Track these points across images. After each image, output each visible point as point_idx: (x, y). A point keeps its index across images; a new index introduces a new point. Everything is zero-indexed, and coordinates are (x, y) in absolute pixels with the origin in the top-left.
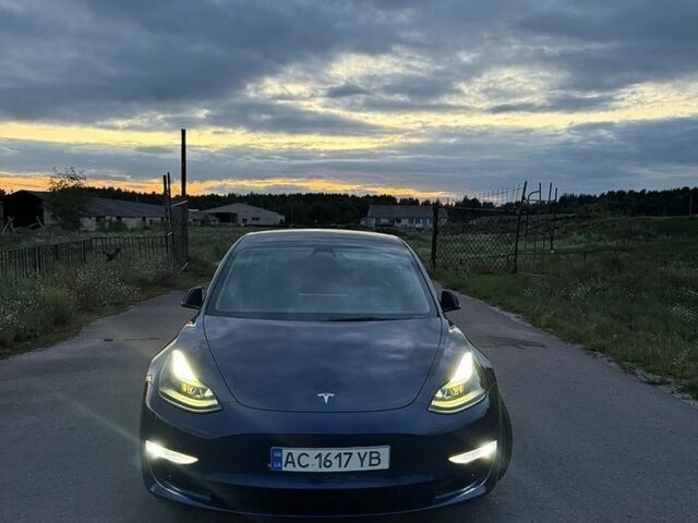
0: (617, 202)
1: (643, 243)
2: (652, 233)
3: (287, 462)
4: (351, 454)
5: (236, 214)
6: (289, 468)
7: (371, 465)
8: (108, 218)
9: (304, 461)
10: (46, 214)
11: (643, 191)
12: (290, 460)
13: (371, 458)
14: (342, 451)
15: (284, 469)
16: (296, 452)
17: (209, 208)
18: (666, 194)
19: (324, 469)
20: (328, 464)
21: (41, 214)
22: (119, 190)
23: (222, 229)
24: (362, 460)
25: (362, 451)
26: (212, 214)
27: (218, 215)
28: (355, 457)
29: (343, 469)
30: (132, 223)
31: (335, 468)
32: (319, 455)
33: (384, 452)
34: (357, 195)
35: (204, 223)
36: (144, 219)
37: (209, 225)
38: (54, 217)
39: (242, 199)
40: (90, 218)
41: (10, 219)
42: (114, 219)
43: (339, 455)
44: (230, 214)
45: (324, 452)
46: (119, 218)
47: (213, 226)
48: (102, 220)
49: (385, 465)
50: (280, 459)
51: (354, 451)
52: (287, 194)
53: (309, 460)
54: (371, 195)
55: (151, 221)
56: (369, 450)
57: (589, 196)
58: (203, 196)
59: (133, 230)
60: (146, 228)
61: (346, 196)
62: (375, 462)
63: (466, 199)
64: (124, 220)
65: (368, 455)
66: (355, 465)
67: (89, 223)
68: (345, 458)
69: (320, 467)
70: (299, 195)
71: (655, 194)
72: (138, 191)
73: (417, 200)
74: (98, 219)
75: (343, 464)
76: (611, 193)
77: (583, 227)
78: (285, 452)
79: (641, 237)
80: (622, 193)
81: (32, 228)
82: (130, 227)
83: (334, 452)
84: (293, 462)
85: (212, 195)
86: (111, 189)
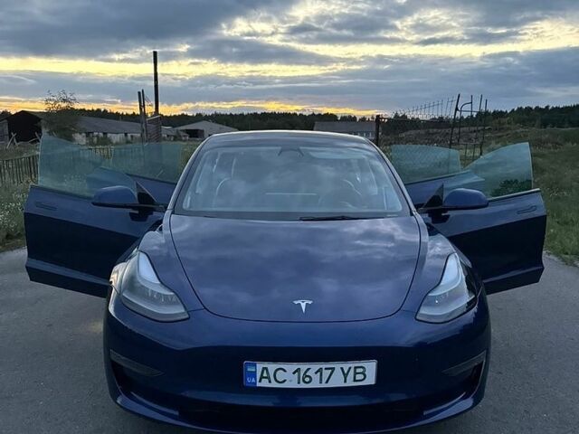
0: (525, 116)
1: (552, 150)
2: (560, 142)
3: (262, 377)
4: (333, 369)
5: (203, 131)
6: (265, 383)
7: (355, 380)
8: (96, 134)
9: (280, 375)
10: (44, 131)
11: (547, 107)
12: (265, 375)
13: (356, 373)
14: (324, 366)
15: (258, 385)
16: (272, 367)
17: (180, 126)
18: (567, 109)
19: (303, 385)
20: (307, 380)
21: (39, 131)
22: (105, 111)
23: (191, 143)
24: (345, 375)
25: (346, 366)
26: (183, 131)
27: (188, 131)
28: (338, 373)
29: (324, 385)
30: (116, 138)
31: (315, 384)
32: (298, 370)
33: (371, 367)
34: (304, 113)
35: (177, 138)
36: (126, 134)
37: (181, 140)
38: (50, 133)
39: (207, 118)
40: (80, 133)
41: (14, 135)
42: (101, 134)
43: (320, 370)
44: (197, 130)
45: (303, 367)
46: (105, 134)
47: (185, 141)
48: (91, 135)
49: (371, 380)
50: (254, 374)
51: (337, 366)
52: (245, 113)
53: (286, 376)
54: (316, 113)
55: (132, 136)
56: (352, 365)
57: (501, 112)
58: (175, 116)
59: (117, 144)
60: (128, 142)
61: (295, 114)
62: (359, 377)
63: (396, 116)
64: (109, 135)
65: (352, 370)
66: (337, 381)
67: (80, 138)
68: (326, 374)
69: (299, 383)
70: (256, 114)
71: (557, 109)
72: (120, 112)
73: (355, 117)
74: (88, 134)
75: (324, 380)
76: (520, 109)
77: (500, 137)
78: (260, 366)
79: (550, 145)
80: (529, 109)
81: (32, 143)
82: (114, 142)
83: (315, 367)
84: (268, 378)
85: (183, 115)
86: (99, 110)
